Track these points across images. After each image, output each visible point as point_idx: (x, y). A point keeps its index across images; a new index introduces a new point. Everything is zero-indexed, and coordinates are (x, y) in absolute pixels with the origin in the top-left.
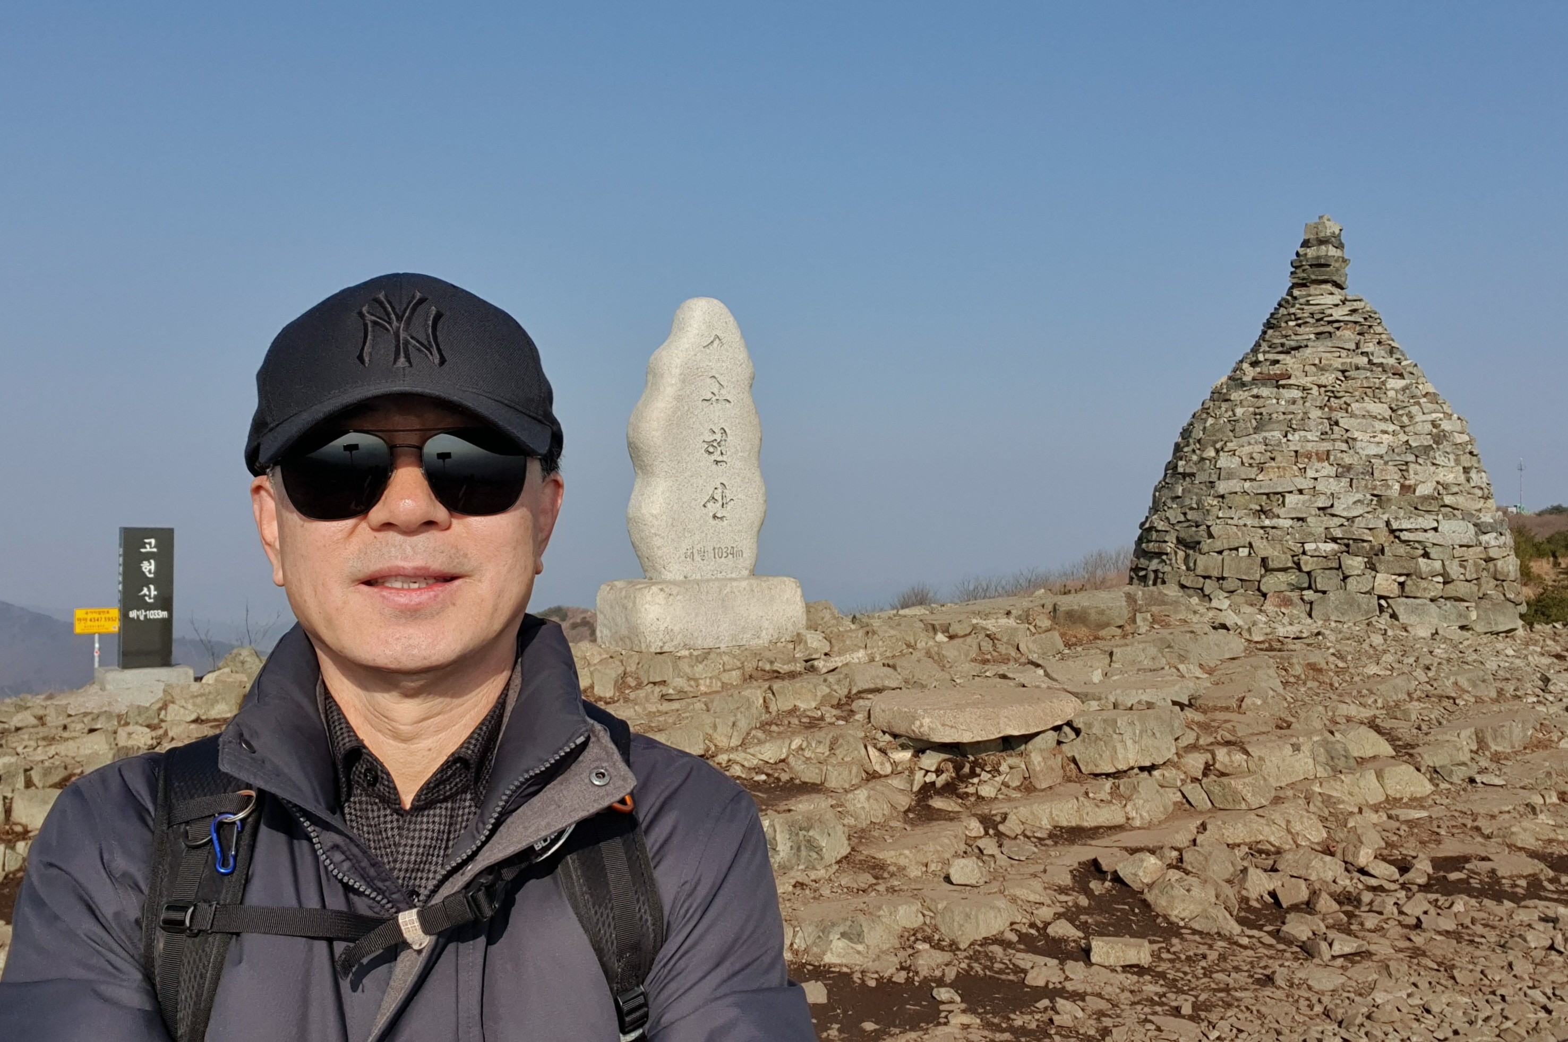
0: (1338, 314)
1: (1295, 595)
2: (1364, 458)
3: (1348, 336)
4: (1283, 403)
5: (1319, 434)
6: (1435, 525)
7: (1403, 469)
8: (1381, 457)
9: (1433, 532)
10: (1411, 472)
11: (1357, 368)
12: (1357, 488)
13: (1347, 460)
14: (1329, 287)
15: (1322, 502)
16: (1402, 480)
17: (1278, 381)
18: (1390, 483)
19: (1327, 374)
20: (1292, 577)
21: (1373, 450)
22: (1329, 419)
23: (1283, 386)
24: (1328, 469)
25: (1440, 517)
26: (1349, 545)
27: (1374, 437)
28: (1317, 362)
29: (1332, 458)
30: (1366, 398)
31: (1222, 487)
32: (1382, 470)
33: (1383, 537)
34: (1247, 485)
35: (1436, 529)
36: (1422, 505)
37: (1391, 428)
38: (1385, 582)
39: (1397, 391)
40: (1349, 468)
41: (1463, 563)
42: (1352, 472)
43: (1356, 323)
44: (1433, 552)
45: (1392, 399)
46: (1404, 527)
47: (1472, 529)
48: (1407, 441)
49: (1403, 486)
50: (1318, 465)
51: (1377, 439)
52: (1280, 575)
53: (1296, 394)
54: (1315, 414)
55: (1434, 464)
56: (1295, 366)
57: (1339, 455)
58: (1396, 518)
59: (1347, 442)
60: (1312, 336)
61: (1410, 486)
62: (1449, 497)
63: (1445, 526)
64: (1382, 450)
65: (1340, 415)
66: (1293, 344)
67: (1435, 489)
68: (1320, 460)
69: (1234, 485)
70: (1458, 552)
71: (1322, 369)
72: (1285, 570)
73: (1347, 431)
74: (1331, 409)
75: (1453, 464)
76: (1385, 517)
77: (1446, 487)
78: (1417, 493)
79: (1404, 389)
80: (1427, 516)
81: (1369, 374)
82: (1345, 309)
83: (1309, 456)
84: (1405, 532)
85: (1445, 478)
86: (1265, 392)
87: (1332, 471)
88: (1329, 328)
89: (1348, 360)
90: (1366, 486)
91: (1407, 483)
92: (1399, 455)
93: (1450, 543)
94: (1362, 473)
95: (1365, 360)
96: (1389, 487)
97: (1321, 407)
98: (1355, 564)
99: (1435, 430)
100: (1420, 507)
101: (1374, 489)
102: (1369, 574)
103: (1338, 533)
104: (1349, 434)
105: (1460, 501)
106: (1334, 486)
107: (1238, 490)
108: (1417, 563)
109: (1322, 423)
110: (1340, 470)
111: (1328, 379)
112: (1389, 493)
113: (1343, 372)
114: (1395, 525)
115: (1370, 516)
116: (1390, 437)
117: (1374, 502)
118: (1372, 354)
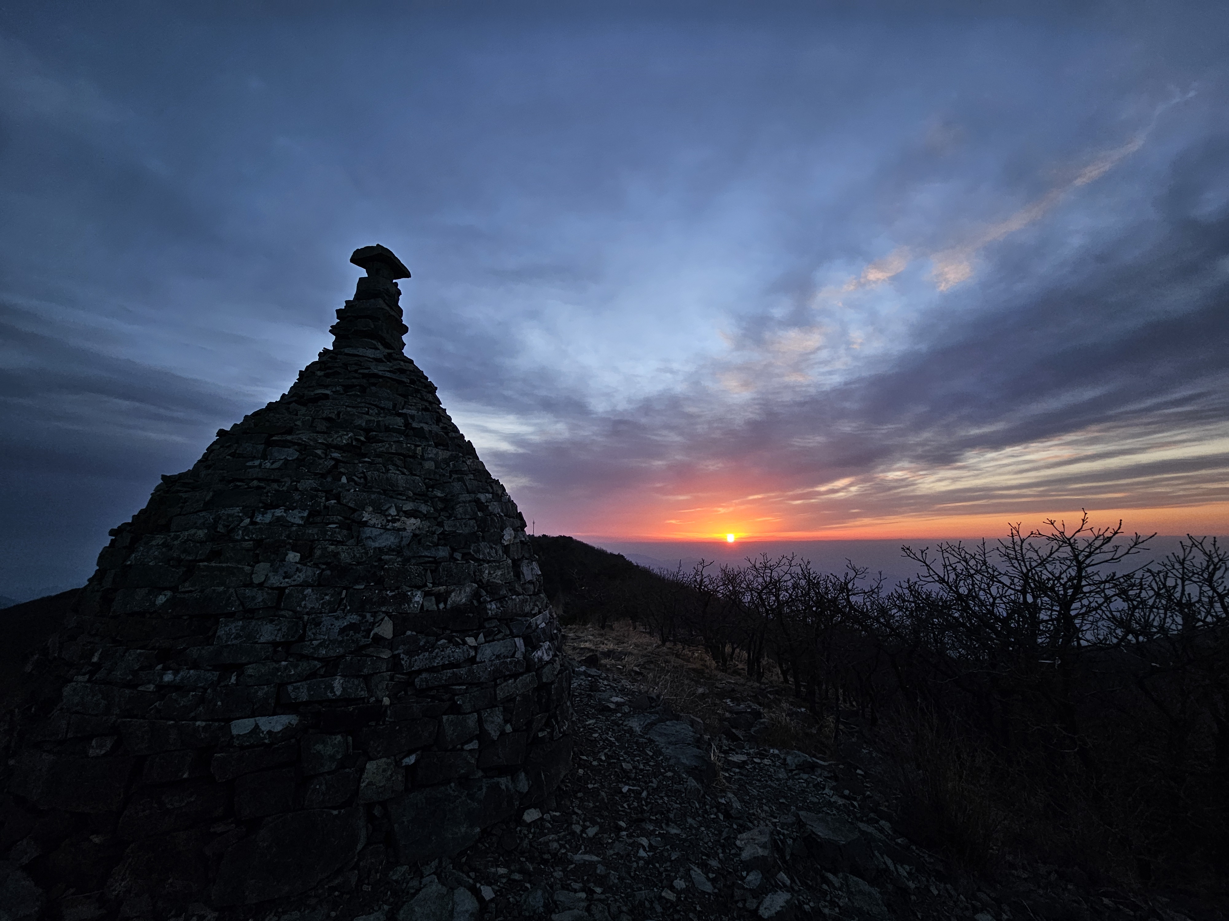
118: (413, 417)
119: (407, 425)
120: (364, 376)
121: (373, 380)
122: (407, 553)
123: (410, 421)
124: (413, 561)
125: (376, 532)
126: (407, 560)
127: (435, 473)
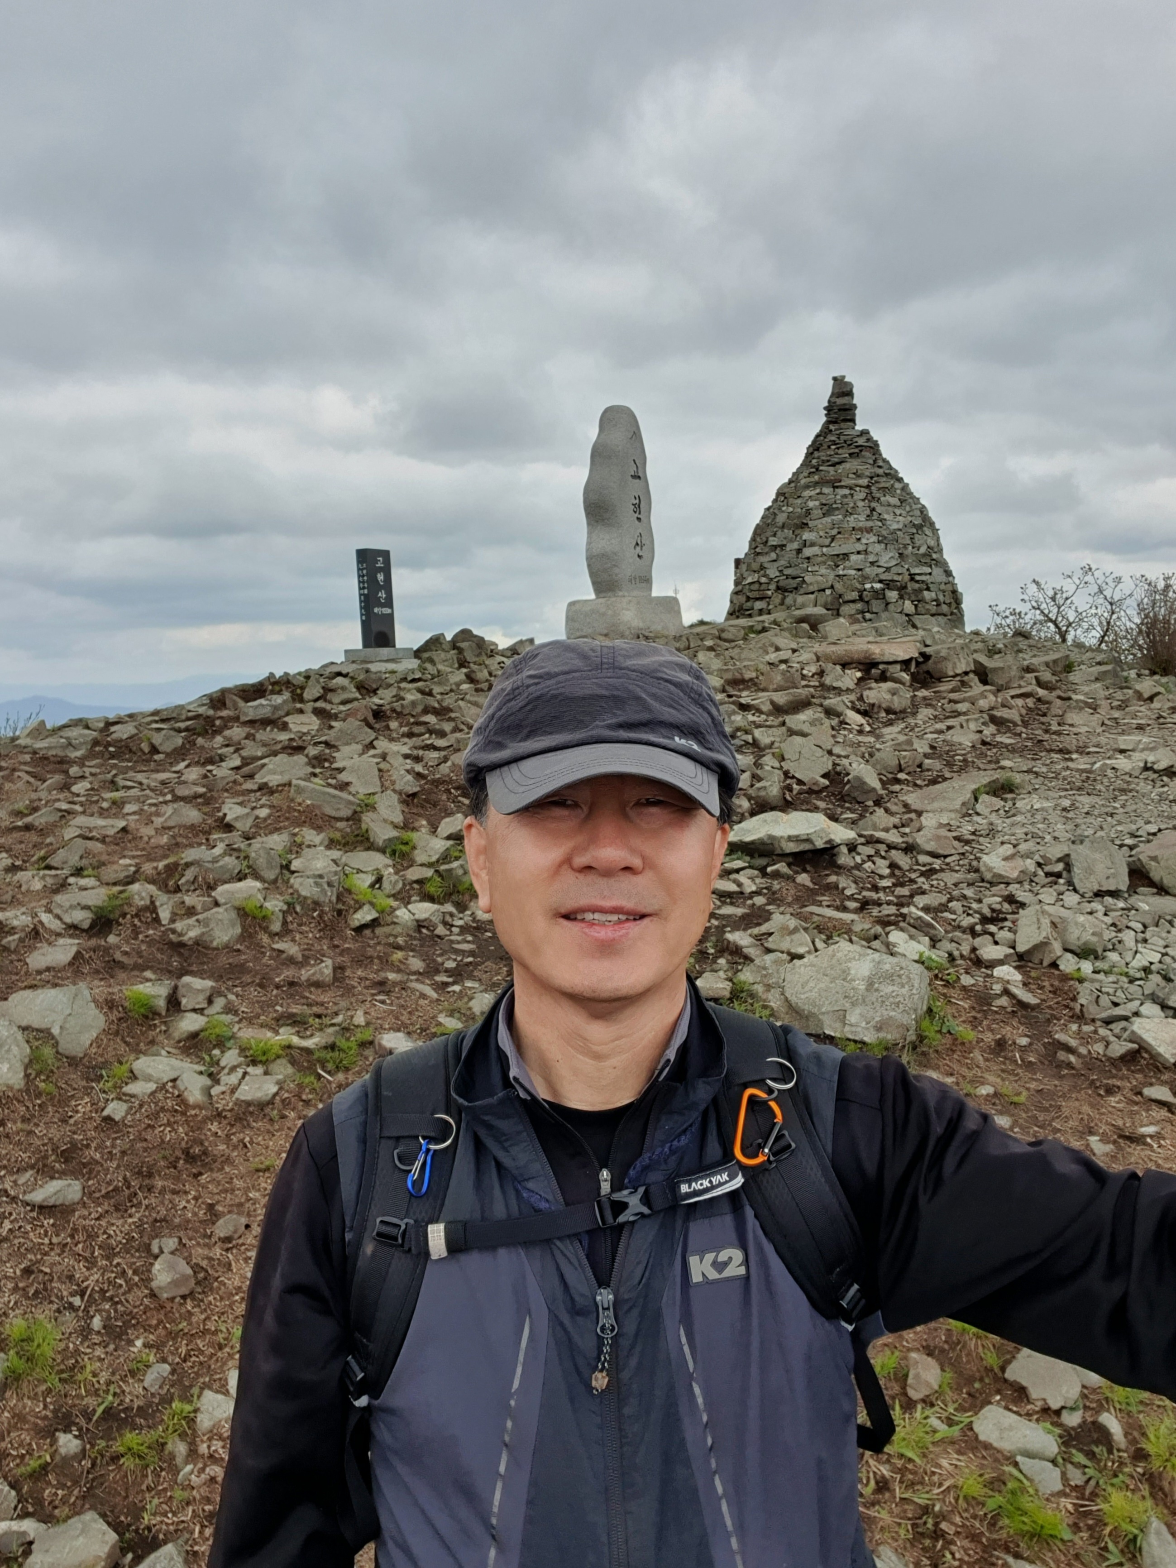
1: (860, 616)
5: (864, 516)
8: (900, 530)
12: (890, 549)
15: (871, 558)
17: (834, 484)
18: (906, 546)
20: (859, 606)
21: (895, 526)
22: (869, 507)
23: (837, 487)
24: (872, 538)
26: (889, 585)
29: (874, 531)
31: (808, 552)
32: (901, 538)
33: (907, 578)
34: (825, 550)
38: (908, 606)
40: (884, 537)
42: (886, 539)
46: (915, 572)
50: (867, 536)
52: (851, 605)
53: (846, 491)
54: (860, 504)
56: (842, 474)
57: (878, 529)
58: (911, 567)
59: (881, 521)
60: (849, 456)
64: (900, 526)
68: (868, 532)
69: (816, 550)
72: (853, 601)
74: (869, 501)
82: (864, 438)
83: (861, 530)
84: (916, 576)
86: (826, 490)
87: (875, 539)
88: (857, 450)
90: (894, 548)
94: (891, 540)
96: (906, 548)
97: (863, 500)
98: (892, 595)
101: (899, 550)
102: (900, 602)
103: (883, 577)
104: (881, 516)
106: (879, 548)
107: (819, 553)
109: (865, 510)
110: (879, 538)
113: (872, 478)
114: (913, 571)
115: (898, 566)
117: (900, 558)
123: (881, 468)
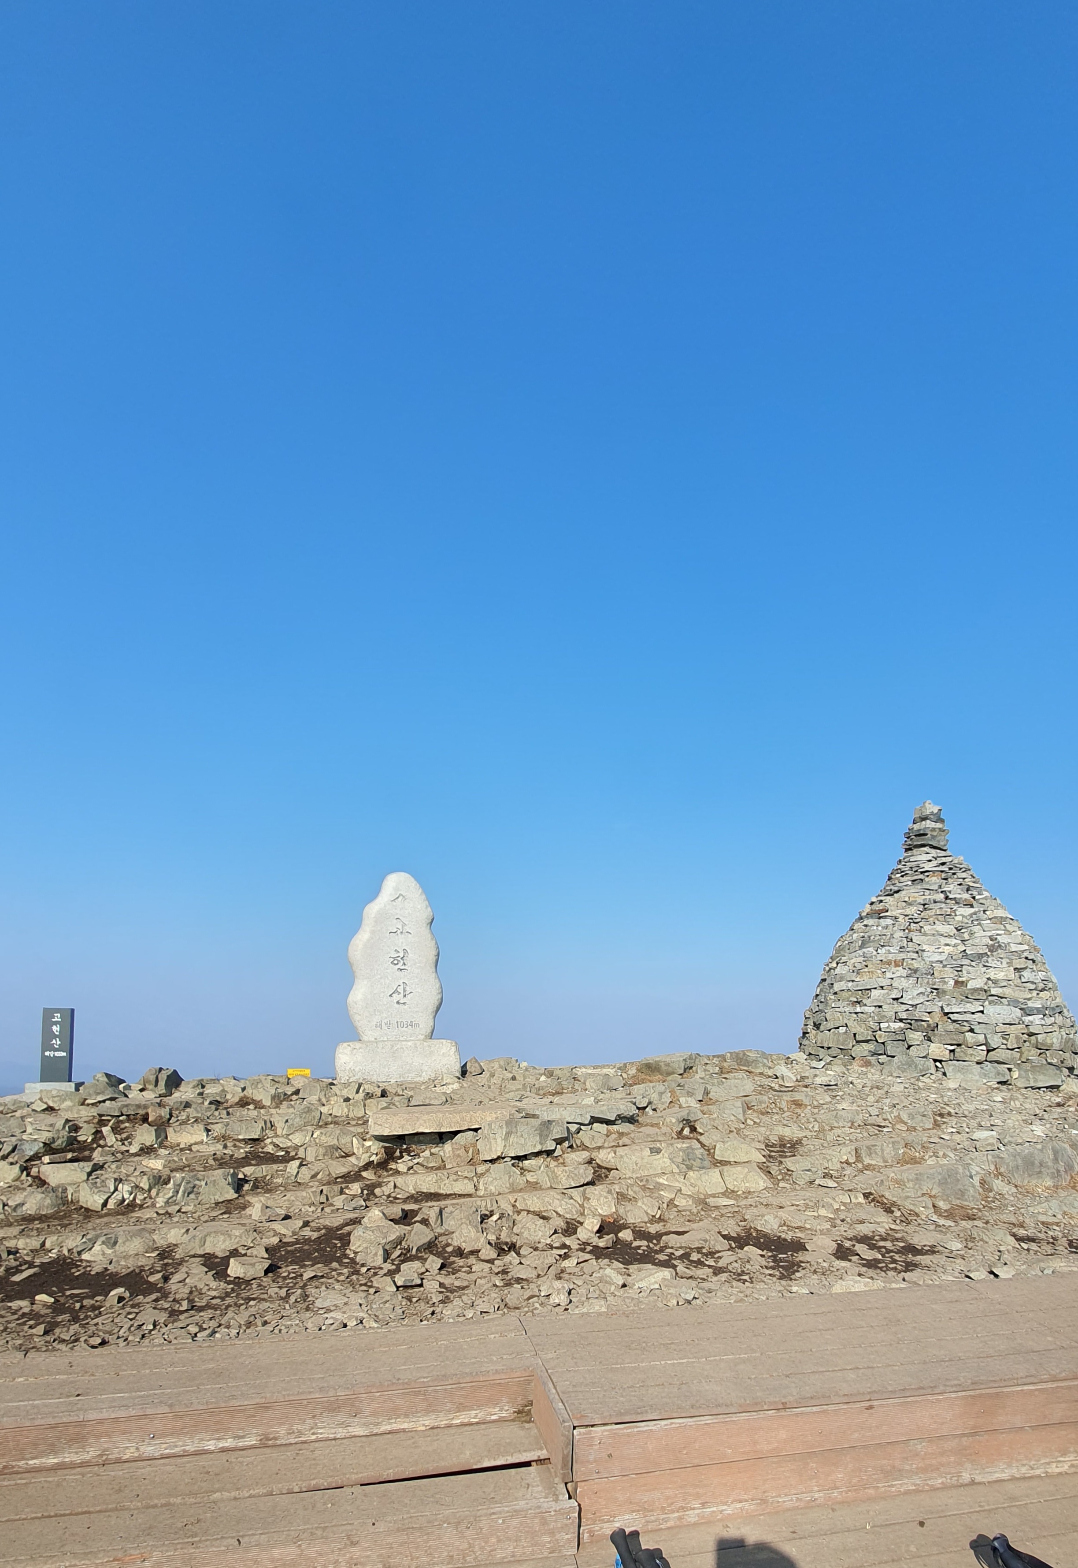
0: (927, 867)
1: (873, 1059)
2: (928, 963)
3: (934, 881)
4: (880, 928)
5: (898, 948)
6: (981, 1009)
7: (959, 969)
8: (941, 962)
9: (980, 1014)
10: (964, 972)
11: (935, 902)
12: (921, 984)
13: (916, 966)
14: (926, 849)
16: (956, 978)
17: (879, 915)
18: (946, 980)
19: (911, 907)
20: (873, 1047)
21: (936, 957)
22: (907, 937)
23: (882, 917)
24: (900, 971)
25: (987, 1003)
26: (912, 1024)
27: (938, 948)
28: (907, 899)
29: (905, 964)
30: (937, 922)
32: (941, 971)
33: (937, 1017)
34: (851, 984)
35: (982, 1012)
36: (972, 995)
37: (953, 941)
38: (937, 1049)
39: (963, 916)
40: (916, 971)
41: (1005, 1036)
42: (918, 973)
43: (942, 871)
44: (977, 1028)
45: (958, 921)
46: (953, 1011)
47: (1019, 1013)
48: (965, 950)
49: (956, 982)
50: (895, 969)
51: (940, 950)
52: (864, 1045)
53: (889, 922)
54: (899, 934)
55: (985, 966)
56: (892, 903)
57: (910, 962)
58: (948, 1005)
59: (917, 952)
60: (910, 883)
61: (963, 982)
62: (996, 989)
63: (990, 1010)
64: (943, 957)
65: (915, 934)
66: (896, 889)
67: (986, 984)
68: (897, 965)
69: (843, 985)
70: (1001, 1028)
71: (910, 904)
72: (868, 1042)
73: (919, 945)
74: (910, 931)
75: (1005, 965)
76: (940, 1004)
77: (995, 982)
78: (969, 987)
79: (971, 915)
80: (976, 1002)
81: (943, 905)
82: (934, 863)
83: (889, 963)
84: (955, 1015)
85: (996, 976)
87: (904, 973)
88: (921, 877)
89: (928, 897)
90: (928, 983)
91: (960, 979)
92: (955, 960)
93: (995, 1022)
94: (925, 974)
95: (942, 896)
96: (945, 983)
97: (904, 930)
98: (916, 1037)
99: (991, 943)
100: (969, 996)
101: (934, 984)
102: (926, 1045)
103: (906, 1016)
104: (920, 948)
105: (1007, 991)
106: (905, 983)
107: (846, 988)
108: (965, 1036)
109: (901, 941)
110: (910, 972)
111: (912, 910)
112: (945, 987)
113: (924, 905)
114: (947, 1009)
115: (928, 1003)
116: (951, 948)
117: (935, 994)
118: (950, 892)
119: (947, 898)
120: (922, 873)
121: (926, 874)
122: (945, 963)
123: (948, 894)
124: (948, 966)
125: (929, 954)
126: (945, 966)
127: (962, 922)
